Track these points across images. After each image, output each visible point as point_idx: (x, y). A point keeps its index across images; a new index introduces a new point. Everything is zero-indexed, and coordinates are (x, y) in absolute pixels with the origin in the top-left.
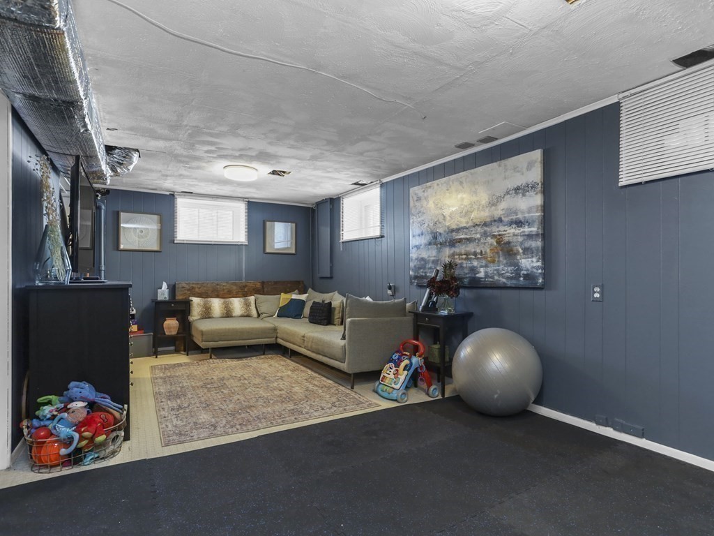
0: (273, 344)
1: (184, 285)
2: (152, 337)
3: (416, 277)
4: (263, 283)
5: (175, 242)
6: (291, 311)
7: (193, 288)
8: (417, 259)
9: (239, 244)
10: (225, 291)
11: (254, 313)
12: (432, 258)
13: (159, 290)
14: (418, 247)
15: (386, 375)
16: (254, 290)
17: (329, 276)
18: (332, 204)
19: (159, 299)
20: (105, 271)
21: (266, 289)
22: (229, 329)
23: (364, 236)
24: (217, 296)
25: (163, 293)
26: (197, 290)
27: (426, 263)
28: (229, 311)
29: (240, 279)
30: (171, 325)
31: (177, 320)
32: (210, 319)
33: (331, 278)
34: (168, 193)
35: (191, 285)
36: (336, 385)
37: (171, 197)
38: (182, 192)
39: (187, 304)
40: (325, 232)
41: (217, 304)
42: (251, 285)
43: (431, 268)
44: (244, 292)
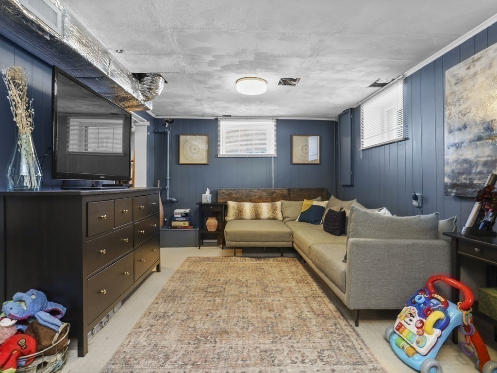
0: (290, 248)
1: (224, 191)
2: (198, 232)
3: (454, 186)
4: (289, 190)
5: (218, 156)
6: (310, 217)
7: (231, 193)
8: (454, 162)
9: (269, 156)
10: (257, 196)
11: (280, 216)
12: (483, 159)
13: (203, 195)
14: (458, 146)
15: (403, 322)
16: (281, 196)
17: (350, 184)
18: (353, 113)
19: (203, 202)
20: (170, 180)
21: (292, 196)
22: (249, 232)
23: (386, 140)
24: (250, 201)
25: (207, 198)
26: (234, 195)
27: (471, 167)
28: (258, 214)
29: (270, 187)
30: (212, 223)
31: (216, 219)
32: (242, 220)
33: (352, 186)
34: (213, 118)
35: (230, 191)
36: (337, 314)
37: (216, 121)
38: (224, 116)
39: (226, 207)
40: (346, 142)
41: (248, 207)
42: (278, 192)
43: (480, 173)
44: (272, 198)
